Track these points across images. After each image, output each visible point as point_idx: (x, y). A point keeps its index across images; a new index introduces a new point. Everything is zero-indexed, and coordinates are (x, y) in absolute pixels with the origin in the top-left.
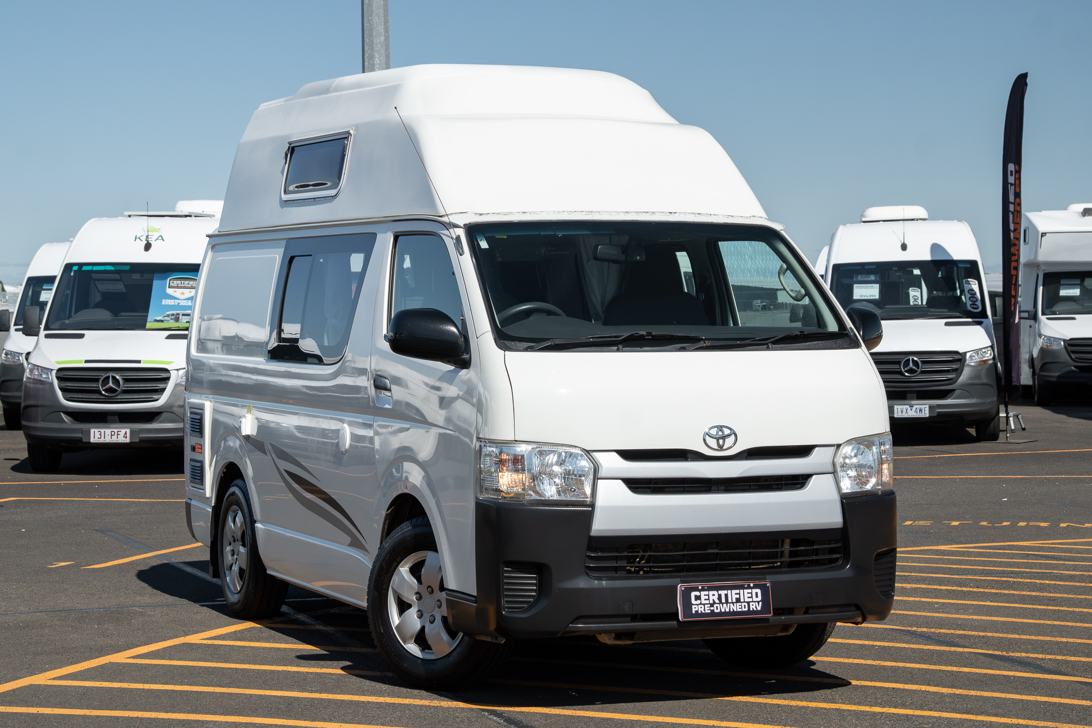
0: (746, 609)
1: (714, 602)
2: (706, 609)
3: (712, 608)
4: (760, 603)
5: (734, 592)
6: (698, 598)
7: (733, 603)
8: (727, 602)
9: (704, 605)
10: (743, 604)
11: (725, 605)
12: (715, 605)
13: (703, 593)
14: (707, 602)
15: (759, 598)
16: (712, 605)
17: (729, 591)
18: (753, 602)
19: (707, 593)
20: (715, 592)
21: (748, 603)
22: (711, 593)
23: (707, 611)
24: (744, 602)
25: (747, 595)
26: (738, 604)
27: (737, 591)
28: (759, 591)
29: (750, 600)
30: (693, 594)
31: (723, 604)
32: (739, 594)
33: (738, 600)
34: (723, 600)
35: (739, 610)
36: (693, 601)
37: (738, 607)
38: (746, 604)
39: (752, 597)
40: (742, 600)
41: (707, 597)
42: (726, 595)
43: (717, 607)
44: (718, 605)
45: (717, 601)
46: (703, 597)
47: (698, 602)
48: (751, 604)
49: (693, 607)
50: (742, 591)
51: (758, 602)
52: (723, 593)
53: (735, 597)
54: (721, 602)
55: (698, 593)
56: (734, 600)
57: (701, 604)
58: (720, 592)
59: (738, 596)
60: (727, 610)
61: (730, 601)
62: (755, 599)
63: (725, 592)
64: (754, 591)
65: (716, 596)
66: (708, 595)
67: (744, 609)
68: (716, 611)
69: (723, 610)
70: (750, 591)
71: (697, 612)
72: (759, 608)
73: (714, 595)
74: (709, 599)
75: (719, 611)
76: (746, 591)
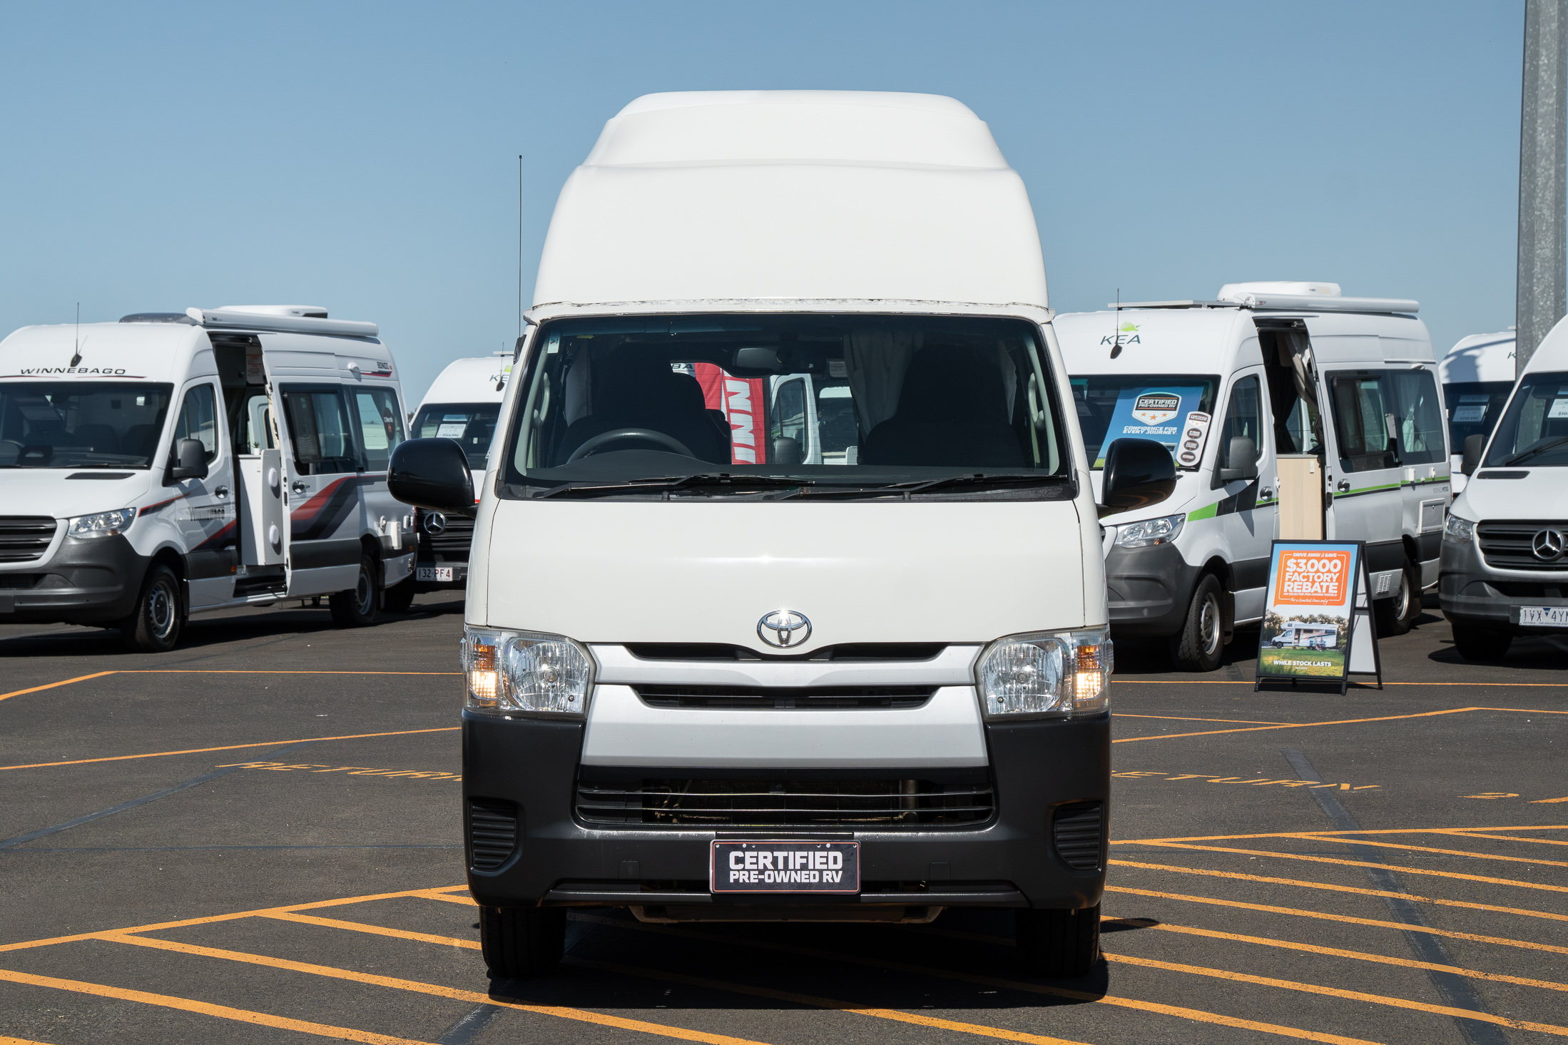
0: (817, 880)
1: (766, 868)
2: (752, 877)
3: (761, 877)
4: (840, 873)
5: (799, 854)
6: (739, 860)
7: (796, 871)
8: (786, 868)
9: (749, 871)
10: (812, 873)
11: (782, 873)
12: (767, 873)
13: (748, 854)
14: (755, 867)
15: (840, 865)
16: (761, 872)
17: (791, 854)
18: (828, 870)
19: (755, 854)
20: (769, 854)
21: (821, 871)
22: (762, 854)
23: (752, 881)
24: (814, 870)
25: (818, 860)
26: (803, 872)
27: (805, 854)
28: (839, 855)
29: (825, 867)
30: (733, 855)
31: (779, 871)
32: (807, 858)
33: (804, 867)
34: (781, 866)
35: (804, 881)
36: (732, 865)
37: (804, 876)
38: (817, 873)
39: (827, 863)
40: (811, 867)
41: (754, 860)
42: (786, 859)
43: (769, 875)
44: (771, 873)
45: (770, 867)
46: (748, 860)
47: (740, 866)
48: (825, 873)
49: (732, 873)
50: (811, 854)
51: (837, 871)
52: (780, 855)
53: (799, 861)
54: (776, 868)
55: (740, 854)
56: (798, 867)
57: (744, 869)
58: (776, 854)
59: (804, 861)
60: (786, 880)
61: (791, 867)
62: (831, 866)
63: (785, 854)
64: (832, 854)
65: (770, 859)
66: (757, 857)
67: (812, 880)
68: (767, 881)
69: (779, 880)
70: (825, 854)
71: (736, 881)
72: (837, 880)
73: (765, 857)
74: (757, 863)
75: (772, 880)
76: (818, 854)
